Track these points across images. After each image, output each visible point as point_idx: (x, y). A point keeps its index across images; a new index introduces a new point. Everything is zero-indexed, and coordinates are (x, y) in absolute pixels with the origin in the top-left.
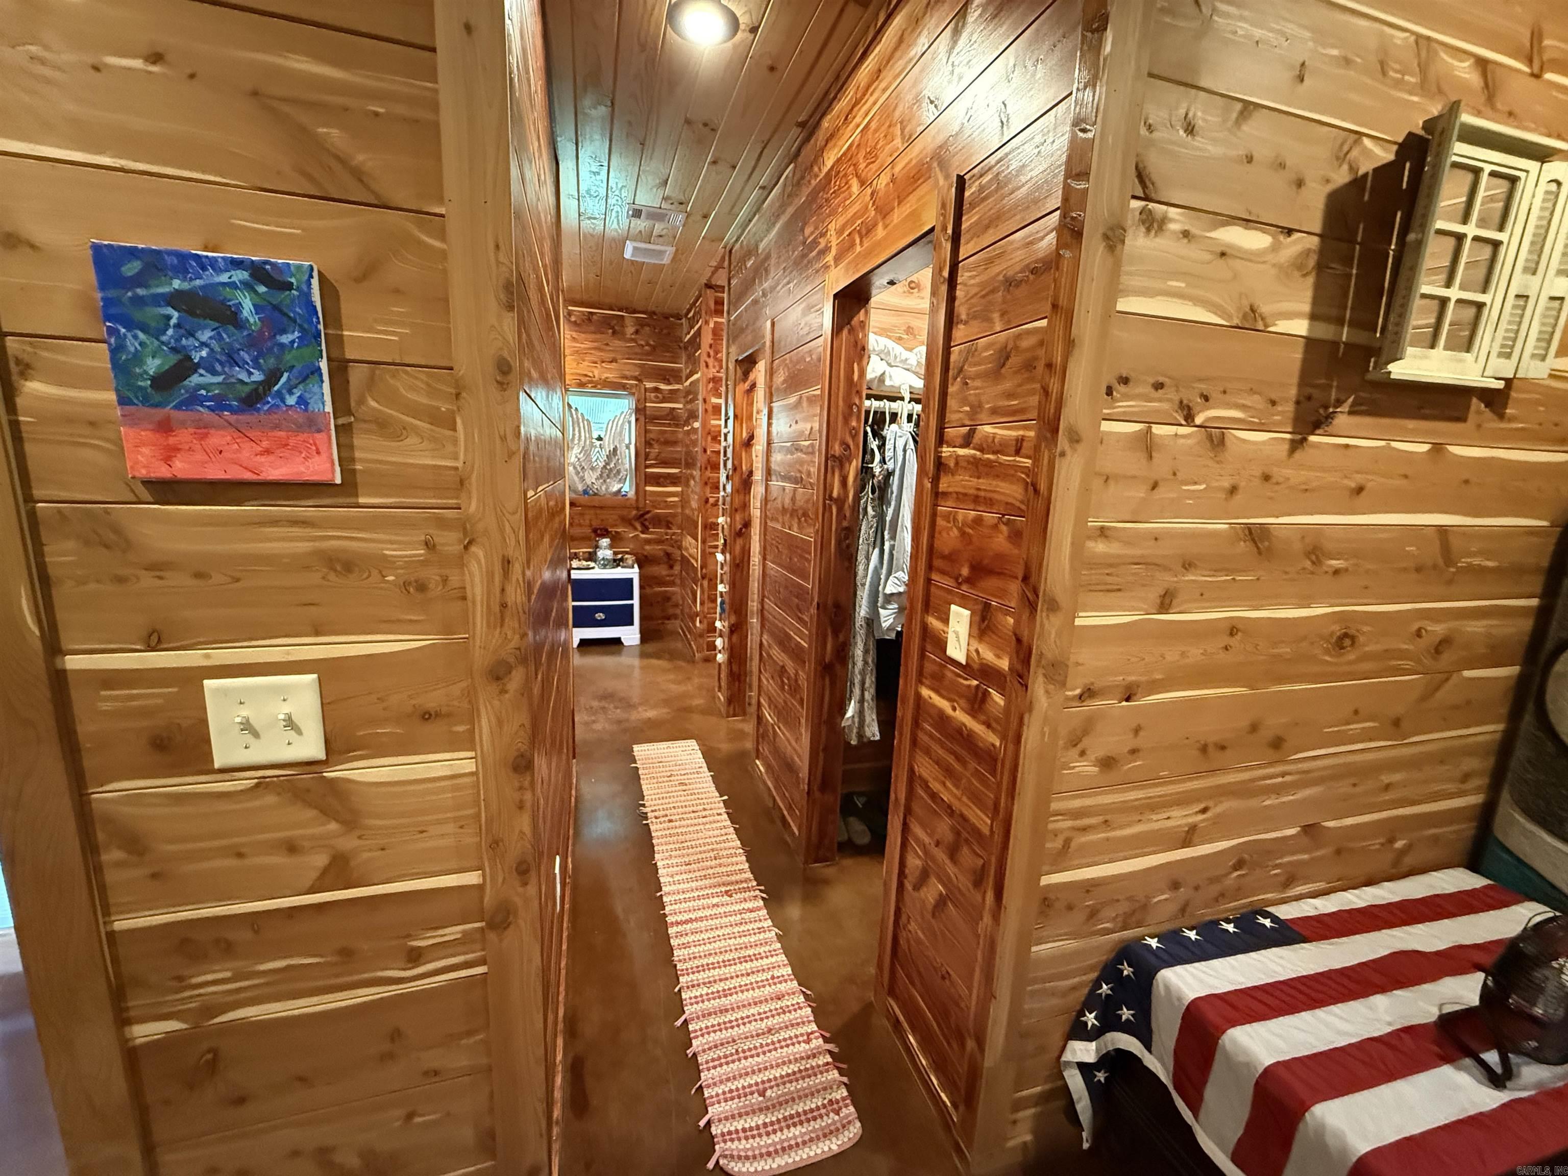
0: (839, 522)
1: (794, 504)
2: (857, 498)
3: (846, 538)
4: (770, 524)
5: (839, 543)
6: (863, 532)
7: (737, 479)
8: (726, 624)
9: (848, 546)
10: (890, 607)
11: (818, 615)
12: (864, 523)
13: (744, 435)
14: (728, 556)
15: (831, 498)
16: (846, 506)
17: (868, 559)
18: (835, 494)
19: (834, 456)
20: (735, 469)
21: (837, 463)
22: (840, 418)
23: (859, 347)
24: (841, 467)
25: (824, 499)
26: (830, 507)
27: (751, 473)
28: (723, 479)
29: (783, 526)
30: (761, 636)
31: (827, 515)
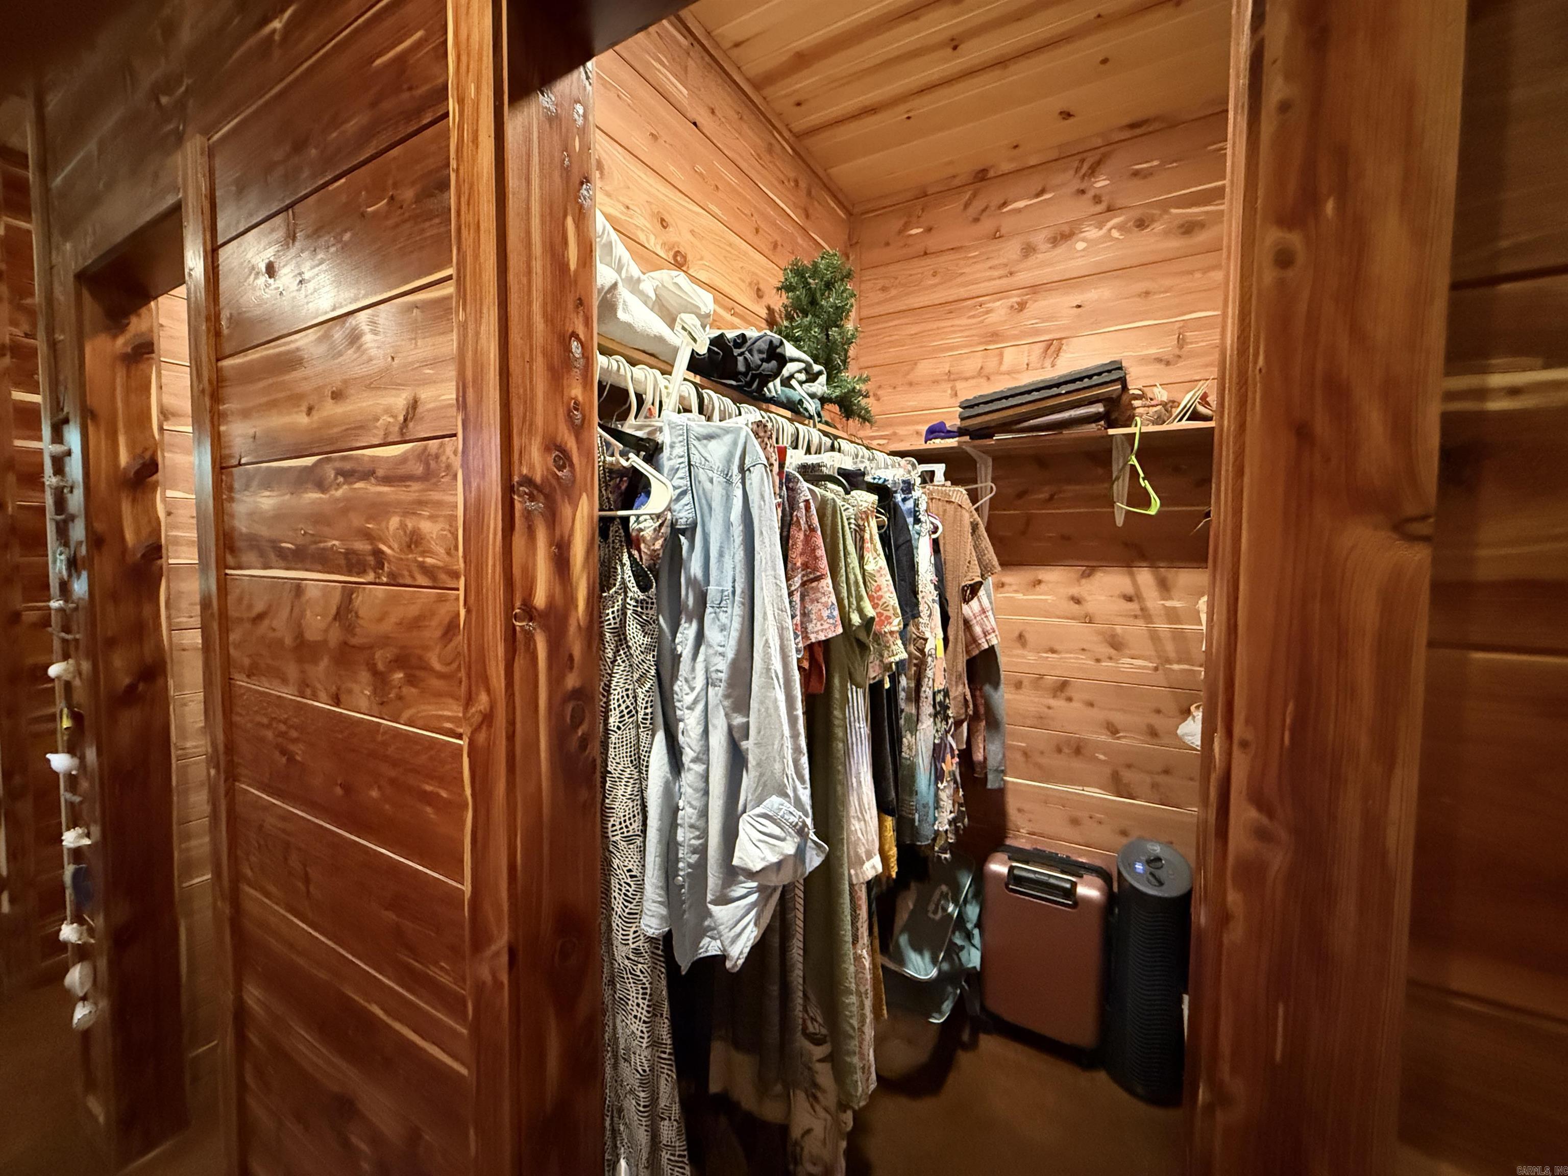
0: (555, 680)
1: (349, 629)
2: (597, 603)
3: (577, 720)
4: (241, 681)
5: (560, 737)
6: (617, 693)
7: (107, 565)
8: (99, 922)
9: (584, 742)
10: (739, 891)
11: (515, 983)
12: (619, 670)
13: (124, 458)
14: (91, 754)
15: (529, 612)
16: (572, 629)
17: (640, 764)
18: (540, 599)
19: (528, 481)
20: (96, 541)
21: (538, 506)
22: (539, 365)
23: (576, 180)
24: (552, 517)
25: (509, 616)
26: (529, 637)
27: (155, 551)
28: (57, 566)
29: (304, 687)
30: (239, 988)
31: (519, 664)
